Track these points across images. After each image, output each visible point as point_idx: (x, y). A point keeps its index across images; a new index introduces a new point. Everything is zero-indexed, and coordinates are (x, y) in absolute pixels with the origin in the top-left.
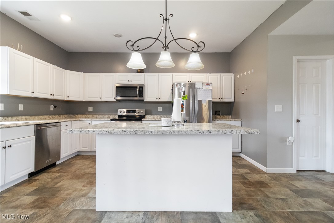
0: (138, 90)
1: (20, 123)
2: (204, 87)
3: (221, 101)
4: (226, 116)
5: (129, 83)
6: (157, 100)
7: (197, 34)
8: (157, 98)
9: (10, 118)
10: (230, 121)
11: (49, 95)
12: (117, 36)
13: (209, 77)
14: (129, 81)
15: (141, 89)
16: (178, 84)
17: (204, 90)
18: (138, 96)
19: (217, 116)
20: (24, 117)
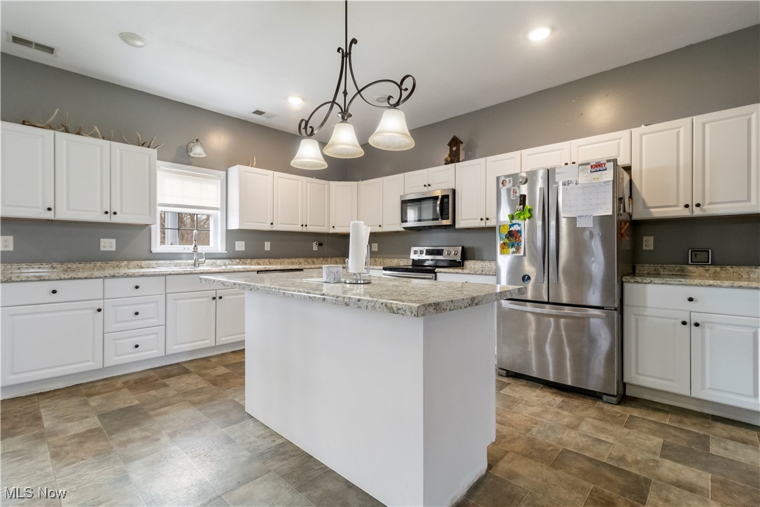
0: (438, 203)
1: (240, 267)
2: (585, 177)
3: (697, 212)
4: (736, 269)
5: (425, 189)
6: (482, 224)
7: (553, 29)
8: (482, 219)
9: (249, 261)
10: (710, 286)
11: (300, 225)
12: (381, 100)
13: (644, 137)
14: (425, 186)
15: (445, 200)
16: (507, 180)
17: (585, 187)
18: (440, 216)
19: (691, 268)
20: (267, 260)
